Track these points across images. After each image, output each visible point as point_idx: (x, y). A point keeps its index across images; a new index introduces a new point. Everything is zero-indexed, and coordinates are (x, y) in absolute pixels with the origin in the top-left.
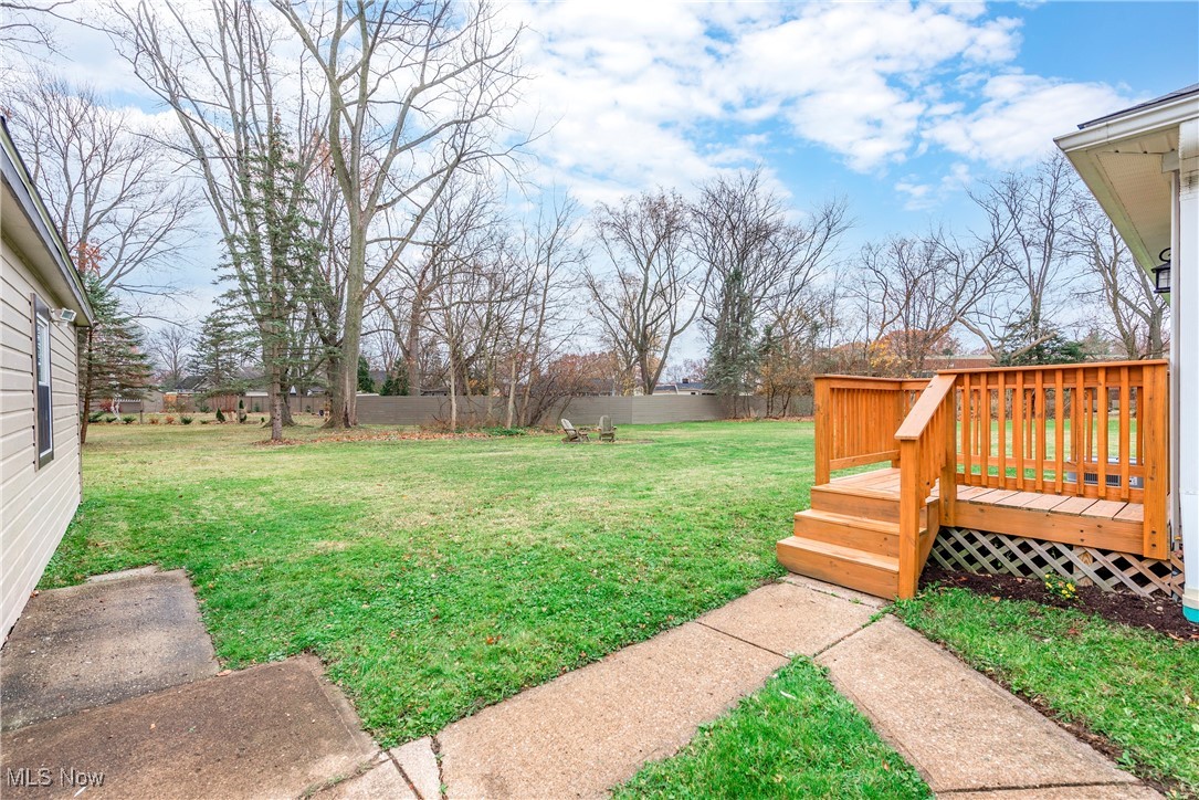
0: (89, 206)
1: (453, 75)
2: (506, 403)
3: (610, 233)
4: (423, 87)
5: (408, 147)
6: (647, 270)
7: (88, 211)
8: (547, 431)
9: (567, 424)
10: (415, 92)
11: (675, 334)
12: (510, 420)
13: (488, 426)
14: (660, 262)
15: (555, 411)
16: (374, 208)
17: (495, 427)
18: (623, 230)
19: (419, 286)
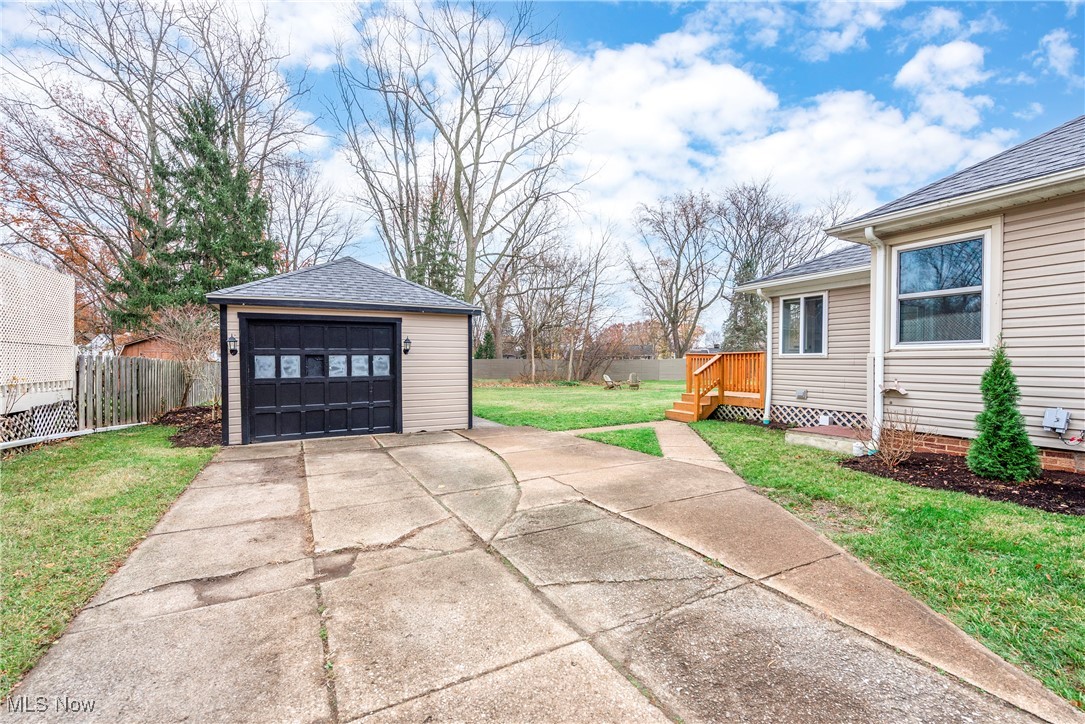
0: (299, 235)
1: (532, 140)
2: (567, 364)
3: (648, 229)
4: (513, 151)
5: (503, 191)
6: (679, 256)
7: (298, 238)
8: (595, 384)
9: (607, 378)
10: (508, 155)
11: (702, 309)
12: (570, 375)
13: (555, 379)
14: (690, 250)
15: (601, 370)
16: (481, 234)
17: (560, 380)
18: (659, 225)
19: (503, 279)
